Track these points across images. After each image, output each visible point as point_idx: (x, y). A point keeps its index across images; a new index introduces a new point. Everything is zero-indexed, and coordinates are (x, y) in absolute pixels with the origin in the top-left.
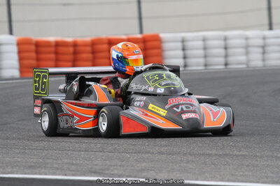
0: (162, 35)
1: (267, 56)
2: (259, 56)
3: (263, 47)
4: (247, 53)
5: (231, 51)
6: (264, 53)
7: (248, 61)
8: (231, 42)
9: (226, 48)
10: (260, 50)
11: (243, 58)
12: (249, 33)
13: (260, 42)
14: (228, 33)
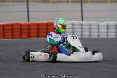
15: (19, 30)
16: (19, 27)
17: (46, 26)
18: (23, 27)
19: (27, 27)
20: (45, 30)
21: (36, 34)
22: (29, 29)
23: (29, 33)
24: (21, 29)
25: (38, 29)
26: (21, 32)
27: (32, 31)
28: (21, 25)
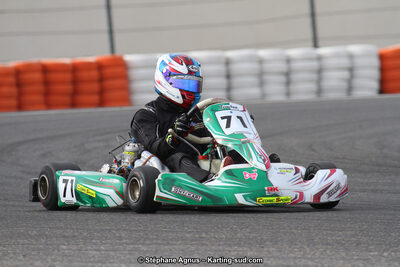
0: (128, 58)
1: (293, 87)
2: (281, 88)
3: (287, 74)
4: (262, 84)
5: (236, 81)
6: (288, 83)
7: (264, 95)
8: (236, 68)
9: (228, 76)
10: (283, 79)
11: (255, 92)
12: (263, 53)
13: (282, 67)
14: (231, 54)
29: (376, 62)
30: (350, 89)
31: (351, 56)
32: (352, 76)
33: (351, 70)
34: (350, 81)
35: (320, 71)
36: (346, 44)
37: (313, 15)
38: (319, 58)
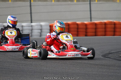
15: (76, 30)
16: (76, 26)
17: (104, 26)
18: (80, 26)
19: (85, 26)
20: (104, 30)
21: (94, 34)
22: (86, 29)
23: (86, 32)
24: (78, 28)
25: (96, 28)
26: (78, 32)
27: (89, 30)
28: (77, 24)
29: (49, 28)
30: (41, 35)
31: (41, 26)
32: (41, 32)
33: (41, 30)
34: (41, 33)
35: (32, 30)
36: (40, 22)
37: (31, 13)
38: (32, 26)
